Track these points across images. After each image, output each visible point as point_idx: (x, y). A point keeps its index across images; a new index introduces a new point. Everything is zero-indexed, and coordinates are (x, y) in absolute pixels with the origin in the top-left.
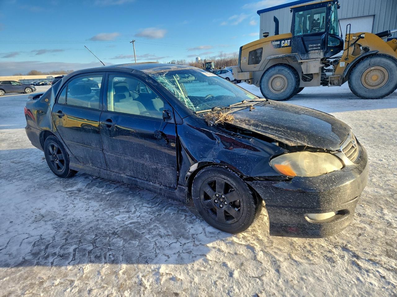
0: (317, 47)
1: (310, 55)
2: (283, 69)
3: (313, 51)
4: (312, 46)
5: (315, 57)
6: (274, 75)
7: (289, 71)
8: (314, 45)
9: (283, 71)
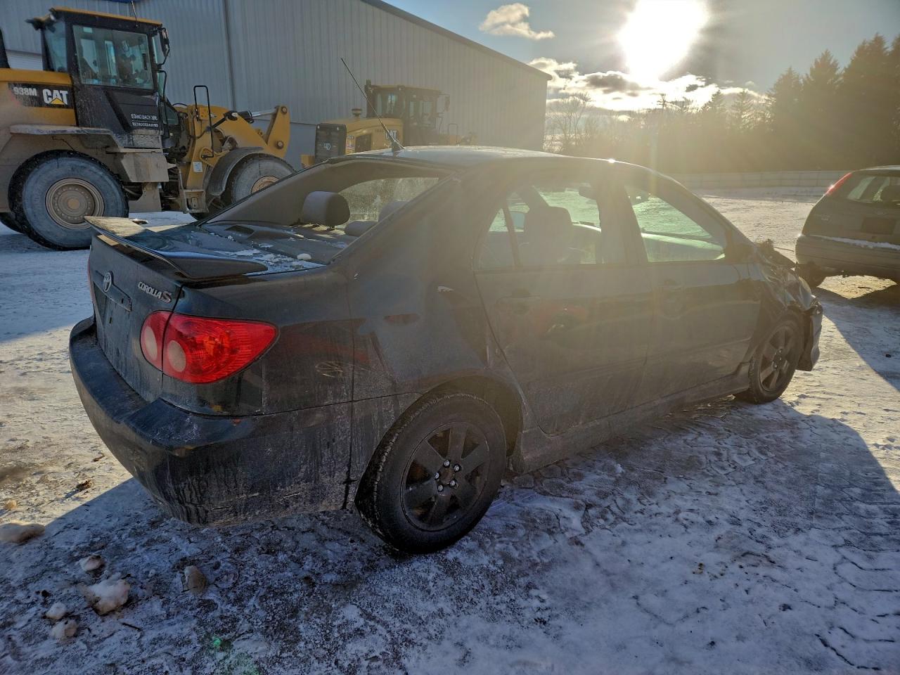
0: (150, 121)
1: (135, 138)
2: (82, 164)
3: (144, 131)
4: (138, 117)
5: (148, 146)
6: (59, 179)
7: (101, 173)
8: (144, 117)
9: (86, 171)
